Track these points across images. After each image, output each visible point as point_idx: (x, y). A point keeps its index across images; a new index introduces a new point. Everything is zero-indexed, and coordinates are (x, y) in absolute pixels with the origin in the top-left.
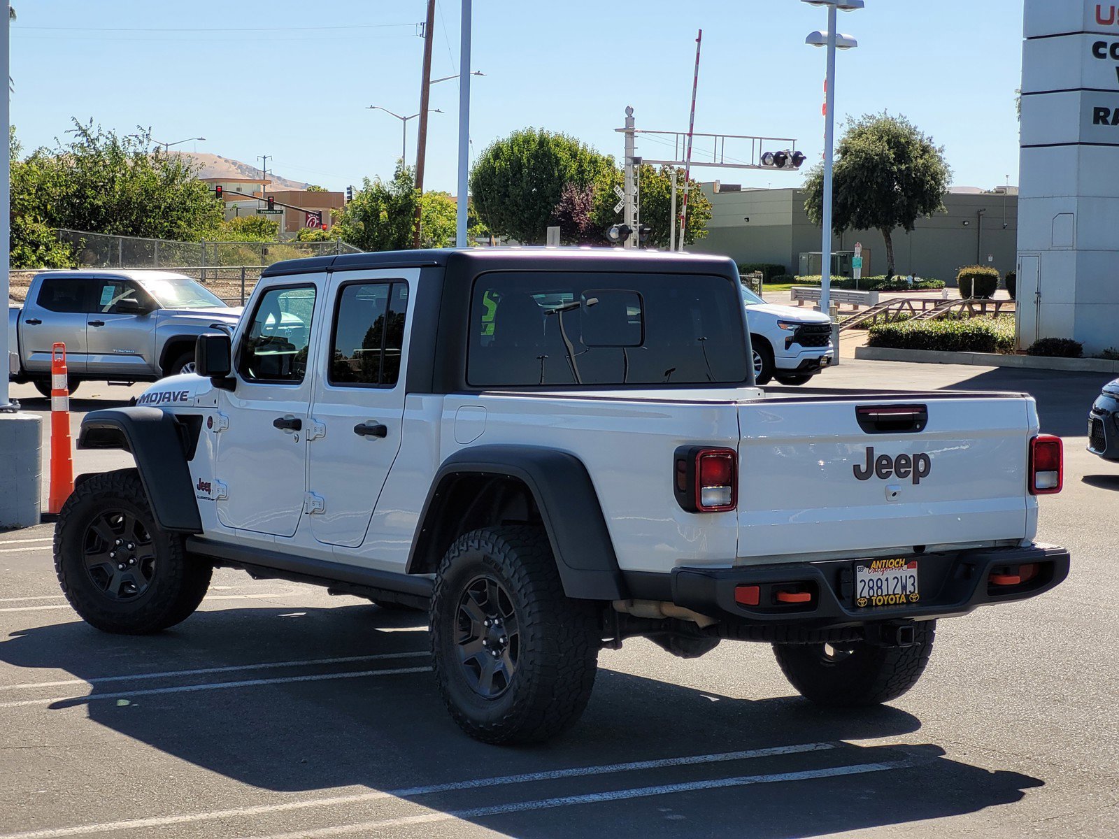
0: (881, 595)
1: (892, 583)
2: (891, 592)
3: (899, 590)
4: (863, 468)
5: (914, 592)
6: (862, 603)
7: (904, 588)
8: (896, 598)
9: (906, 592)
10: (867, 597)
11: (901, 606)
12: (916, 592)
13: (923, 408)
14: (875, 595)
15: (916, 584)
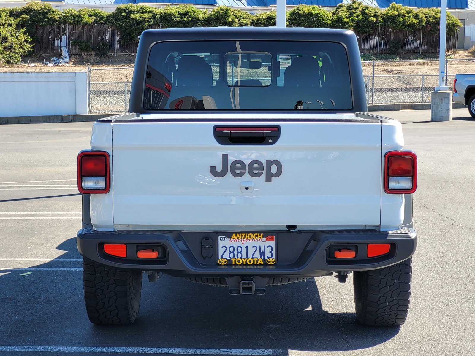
0: (241, 258)
1: (251, 251)
2: (250, 256)
3: (257, 255)
4: (219, 169)
5: (271, 257)
6: (222, 261)
7: (262, 254)
8: (254, 261)
9: (264, 257)
10: (228, 258)
11: (259, 267)
12: (274, 257)
13: (278, 128)
14: (236, 257)
15: (274, 252)
